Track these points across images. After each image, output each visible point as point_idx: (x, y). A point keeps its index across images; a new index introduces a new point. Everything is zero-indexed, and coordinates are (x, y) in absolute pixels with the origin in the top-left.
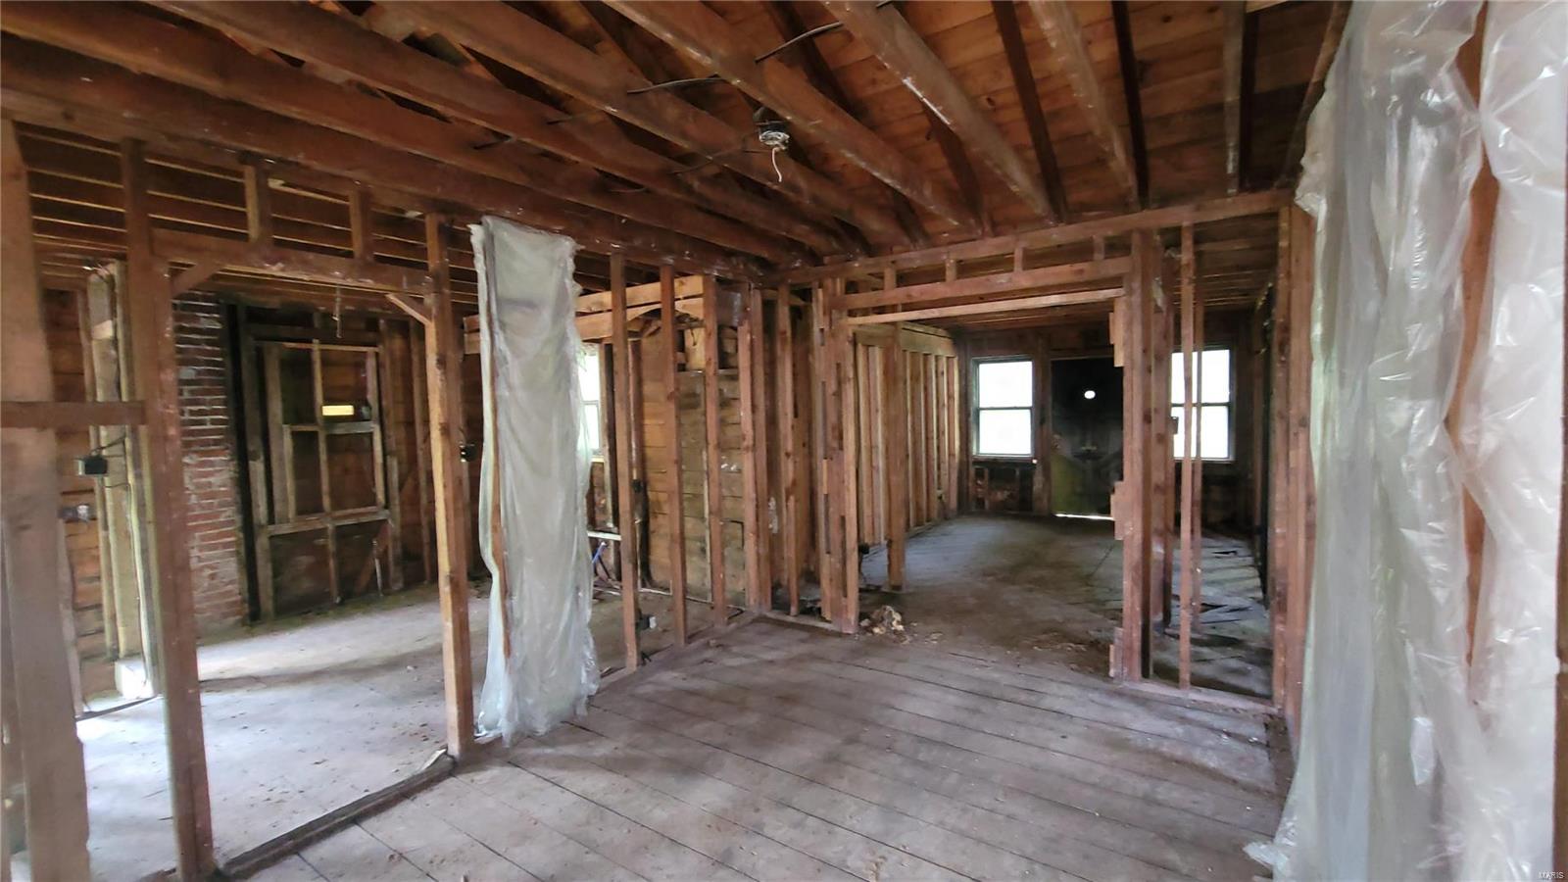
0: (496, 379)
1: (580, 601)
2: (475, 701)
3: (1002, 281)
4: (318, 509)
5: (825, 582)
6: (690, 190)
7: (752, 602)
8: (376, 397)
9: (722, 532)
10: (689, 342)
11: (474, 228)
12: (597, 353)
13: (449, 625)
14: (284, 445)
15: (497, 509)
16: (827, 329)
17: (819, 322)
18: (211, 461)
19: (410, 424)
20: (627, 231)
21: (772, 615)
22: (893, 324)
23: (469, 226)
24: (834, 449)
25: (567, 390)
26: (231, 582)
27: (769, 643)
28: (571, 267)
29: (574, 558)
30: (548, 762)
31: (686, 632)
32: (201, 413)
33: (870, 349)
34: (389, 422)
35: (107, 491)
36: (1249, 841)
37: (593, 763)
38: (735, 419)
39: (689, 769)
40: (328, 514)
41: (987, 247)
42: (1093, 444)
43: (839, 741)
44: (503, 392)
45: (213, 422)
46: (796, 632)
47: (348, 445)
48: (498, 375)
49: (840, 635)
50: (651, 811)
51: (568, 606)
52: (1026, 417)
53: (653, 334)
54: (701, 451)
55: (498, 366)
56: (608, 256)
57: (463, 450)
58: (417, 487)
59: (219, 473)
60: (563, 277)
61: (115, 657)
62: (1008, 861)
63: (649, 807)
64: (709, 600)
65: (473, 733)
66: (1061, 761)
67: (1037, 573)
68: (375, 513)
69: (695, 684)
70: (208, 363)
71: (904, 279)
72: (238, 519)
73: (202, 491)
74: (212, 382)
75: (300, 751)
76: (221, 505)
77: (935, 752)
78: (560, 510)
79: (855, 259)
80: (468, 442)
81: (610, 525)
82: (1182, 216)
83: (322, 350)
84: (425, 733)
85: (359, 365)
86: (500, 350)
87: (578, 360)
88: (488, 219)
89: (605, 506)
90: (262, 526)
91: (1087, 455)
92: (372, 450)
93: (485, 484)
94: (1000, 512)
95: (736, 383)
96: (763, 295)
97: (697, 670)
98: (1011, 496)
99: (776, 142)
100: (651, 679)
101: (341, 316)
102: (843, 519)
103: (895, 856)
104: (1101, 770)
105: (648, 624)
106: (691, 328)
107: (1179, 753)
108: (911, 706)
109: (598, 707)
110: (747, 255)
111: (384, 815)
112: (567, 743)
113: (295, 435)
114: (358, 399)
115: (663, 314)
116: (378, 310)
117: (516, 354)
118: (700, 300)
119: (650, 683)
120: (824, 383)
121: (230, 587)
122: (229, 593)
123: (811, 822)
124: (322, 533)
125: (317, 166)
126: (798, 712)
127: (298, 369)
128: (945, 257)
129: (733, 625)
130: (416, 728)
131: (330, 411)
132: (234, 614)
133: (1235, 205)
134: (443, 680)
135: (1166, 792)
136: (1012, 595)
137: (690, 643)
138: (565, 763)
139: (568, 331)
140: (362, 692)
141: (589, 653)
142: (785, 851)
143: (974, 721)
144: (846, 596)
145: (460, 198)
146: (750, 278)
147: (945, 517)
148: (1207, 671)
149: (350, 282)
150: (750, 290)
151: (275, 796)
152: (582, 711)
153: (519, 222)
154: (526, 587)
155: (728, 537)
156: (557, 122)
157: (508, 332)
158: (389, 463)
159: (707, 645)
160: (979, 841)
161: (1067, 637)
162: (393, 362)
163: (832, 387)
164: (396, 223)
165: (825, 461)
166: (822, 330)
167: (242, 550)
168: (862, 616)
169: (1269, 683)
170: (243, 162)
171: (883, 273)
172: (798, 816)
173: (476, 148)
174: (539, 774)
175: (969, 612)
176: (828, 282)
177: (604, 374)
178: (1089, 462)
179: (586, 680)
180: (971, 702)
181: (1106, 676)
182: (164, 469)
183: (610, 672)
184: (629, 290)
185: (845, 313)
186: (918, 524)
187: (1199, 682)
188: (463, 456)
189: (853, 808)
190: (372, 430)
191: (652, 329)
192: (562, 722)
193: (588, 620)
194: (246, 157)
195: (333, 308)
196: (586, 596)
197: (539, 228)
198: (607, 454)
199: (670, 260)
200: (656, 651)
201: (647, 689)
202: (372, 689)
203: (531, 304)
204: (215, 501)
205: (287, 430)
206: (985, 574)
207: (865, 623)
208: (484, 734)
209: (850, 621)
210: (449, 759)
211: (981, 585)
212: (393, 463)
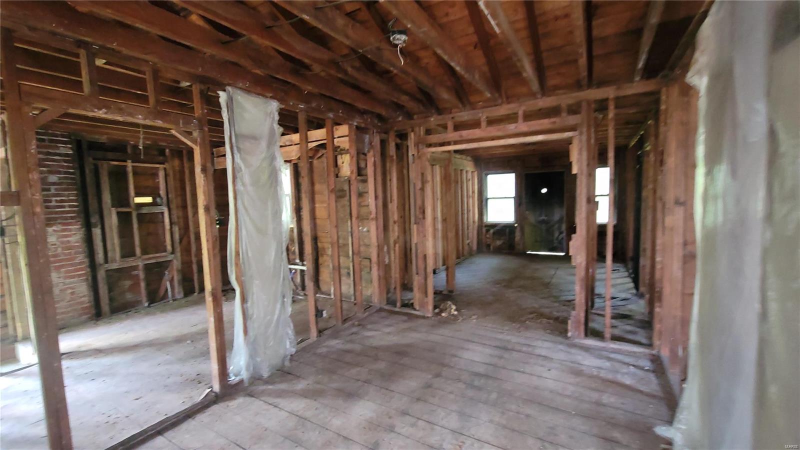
0: (236, 180)
1: (286, 303)
2: (228, 360)
3: (512, 128)
4: (133, 254)
5: (416, 289)
6: (345, 72)
7: (376, 301)
8: (165, 192)
9: (360, 264)
10: (340, 162)
11: (221, 93)
12: (289, 168)
13: (212, 319)
14: (112, 219)
15: (237, 254)
16: (416, 154)
17: (412, 151)
18: (70, 229)
19: (184, 207)
20: (307, 98)
21: (387, 307)
22: (449, 152)
23: (218, 92)
24: (420, 219)
25: (276, 187)
26: (84, 296)
27: (387, 322)
28: (277, 117)
29: (282, 279)
30: (270, 394)
31: (342, 318)
32: (62, 201)
33: (434, 166)
34: (173, 206)
35: (7, 246)
36: (656, 425)
37: (296, 393)
38: (366, 203)
39: (350, 395)
40: (140, 257)
41: (503, 110)
42: (546, 216)
43: (430, 376)
44: (240, 187)
45: (70, 206)
46: (401, 316)
47: (149, 220)
48: (237, 178)
49: (424, 317)
50: (330, 420)
51: (279, 306)
52: (512, 201)
53: (320, 157)
54: (347, 221)
55: (236, 172)
56: (297, 112)
57: (217, 221)
58: (189, 243)
59: (75, 235)
60: (272, 124)
61: (15, 340)
62: (531, 441)
63: (329, 418)
64: (353, 300)
65: (227, 379)
66: (551, 384)
67: (522, 283)
68: (166, 256)
69: (349, 346)
70: (66, 173)
71: (458, 127)
72: (86, 260)
73: (64, 246)
74: (68, 184)
75: (126, 392)
76: (76, 253)
77: (483, 381)
78: (273, 254)
79: (431, 116)
80: (221, 216)
81: (298, 261)
82: (609, 92)
83: (133, 166)
84: (199, 380)
85: (155, 175)
86: (238, 164)
87: (282, 170)
88: (229, 88)
89: (294, 251)
90: (101, 265)
91: (543, 222)
92: (163, 222)
93: (231, 239)
94: (498, 251)
95: (366, 184)
96: (380, 137)
97: (348, 338)
98: (504, 243)
99: (400, 42)
100: (324, 345)
101: (143, 147)
102: (425, 257)
103: (469, 442)
104: (571, 388)
105: (322, 315)
106: (342, 154)
107: (610, 376)
108: (467, 355)
109: (297, 361)
110: (372, 113)
111: (176, 429)
112: (281, 382)
113: (118, 213)
114: (154, 193)
115: (327, 146)
116: (164, 144)
117: (248, 166)
118: (347, 138)
119: (324, 346)
120: (414, 184)
121: (83, 299)
122: (82, 303)
123: (420, 423)
124: (135, 268)
125: (125, 51)
126: (406, 361)
127: (119, 177)
128: (481, 115)
129: (367, 314)
130: (194, 376)
131: (139, 200)
132: (86, 314)
133: (638, 87)
134: (209, 348)
135: (606, 399)
136: (510, 294)
137: (344, 324)
138: (281, 394)
139: (276, 154)
140: (162, 357)
141: (290, 331)
142: (408, 441)
143: (501, 363)
144: (427, 297)
145: (213, 74)
146: (374, 126)
147: (471, 254)
148: (617, 332)
149: (148, 122)
150: (373, 133)
151: (111, 420)
152: (287, 363)
153: (247, 91)
154: (255, 296)
155: (362, 267)
156: (272, 27)
157: (242, 152)
158: (173, 229)
159: (353, 325)
160: (513, 430)
161: (542, 315)
162: (174, 171)
163: (419, 185)
164: (176, 91)
165: (415, 226)
166: (413, 155)
167: (90, 278)
168: (435, 307)
169: (650, 338)
170: (79, 47)
171: (446, 124)
172: (413, 420)
173: (223, 43)
174: (266, 401)
175: (490, 304)
176: (417, 129)
177: (293, 180)
178: (543, 225)
179: (289, 347)
180: (497, 352)
181: (566, 337)
182: (33, 232)
183: (302, 341)
184: (309, 133)
185: (425, 146)
186: (458, 258)
187: (615, 338)
188: (217, 224)
189: (443, 414)
190: (163, 211)
191: (319, 155)
192: (277, 370)
193: (289, 314)
194: (80, 44)
195: (139, 142)
196: (288, 300)
197: (259, 94)
198: (295, 223)
199: (331, 115)
200: (326, 329)
201: (323, 350)
202: (168, 355)
203: (254, 138)
204: (73, 251)
205: (114, 211)
206: (497, 283)
207: (437, 311)
208: (233, 379)
209: (429, 311)
210: (213, 394)
211: (494, 289)
212: (176, 229)
